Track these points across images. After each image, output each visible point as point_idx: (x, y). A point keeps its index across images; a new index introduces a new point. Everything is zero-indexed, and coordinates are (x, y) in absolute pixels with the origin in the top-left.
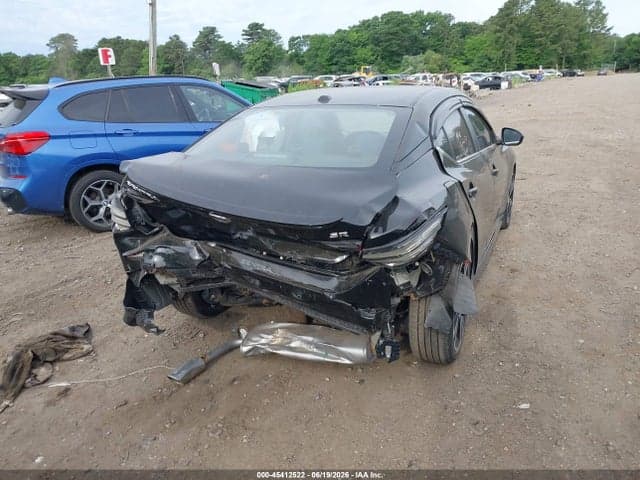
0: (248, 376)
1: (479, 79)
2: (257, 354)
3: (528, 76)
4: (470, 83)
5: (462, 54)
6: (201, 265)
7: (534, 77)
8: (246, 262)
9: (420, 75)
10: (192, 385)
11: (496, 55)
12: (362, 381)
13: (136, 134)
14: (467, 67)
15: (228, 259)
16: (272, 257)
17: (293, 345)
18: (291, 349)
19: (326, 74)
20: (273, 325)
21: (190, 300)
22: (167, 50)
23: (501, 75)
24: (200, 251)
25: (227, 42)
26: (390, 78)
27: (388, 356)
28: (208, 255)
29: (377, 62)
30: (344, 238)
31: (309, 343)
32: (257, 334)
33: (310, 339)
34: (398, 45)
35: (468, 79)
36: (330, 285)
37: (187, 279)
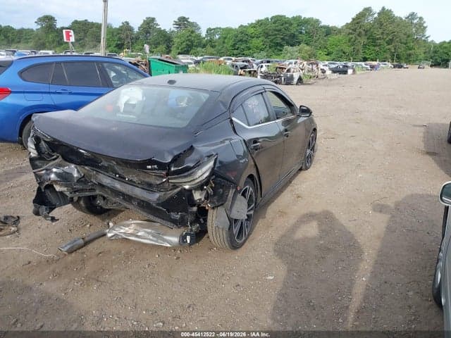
0: (110, 251)
1: (334, 66)
2: (116, 239)
3: (368, 67)
4: (326, 68)
5: (325, 48)
6: (79, 181)
7: (372, 67)
8: (106, 180)
9: (293, 61)
10: (73, 255)
11: (348, 49)
12: (178, 258)
13: (70, 93)
14: (328, 57)
15: (96, 179)
16: (122, 179)
17: (139, 234)
18: (137, 236)
19: (230, 56)
20: (131, 221)
21: (82, 203)
22: (120, 32)
23: (350, 64)
24: (78, 172)
25: (162, 29)
26: (272, 61)
27: (189, 241)
28: (83, 175)
29: (266, 50)
30: (155, 169)
31: (148, 233)
32: (119, 227)
33: (150, 231)
34: (282, 39)
35: (326, 65)
36: (154, 197)
37: (73, 188)
